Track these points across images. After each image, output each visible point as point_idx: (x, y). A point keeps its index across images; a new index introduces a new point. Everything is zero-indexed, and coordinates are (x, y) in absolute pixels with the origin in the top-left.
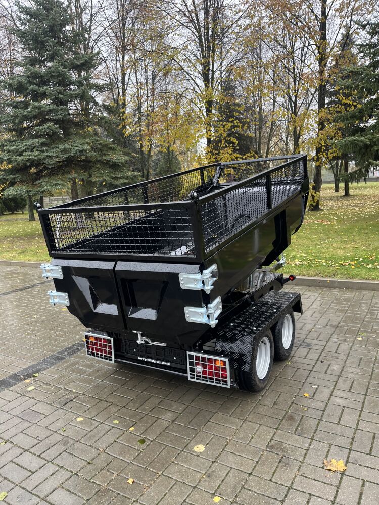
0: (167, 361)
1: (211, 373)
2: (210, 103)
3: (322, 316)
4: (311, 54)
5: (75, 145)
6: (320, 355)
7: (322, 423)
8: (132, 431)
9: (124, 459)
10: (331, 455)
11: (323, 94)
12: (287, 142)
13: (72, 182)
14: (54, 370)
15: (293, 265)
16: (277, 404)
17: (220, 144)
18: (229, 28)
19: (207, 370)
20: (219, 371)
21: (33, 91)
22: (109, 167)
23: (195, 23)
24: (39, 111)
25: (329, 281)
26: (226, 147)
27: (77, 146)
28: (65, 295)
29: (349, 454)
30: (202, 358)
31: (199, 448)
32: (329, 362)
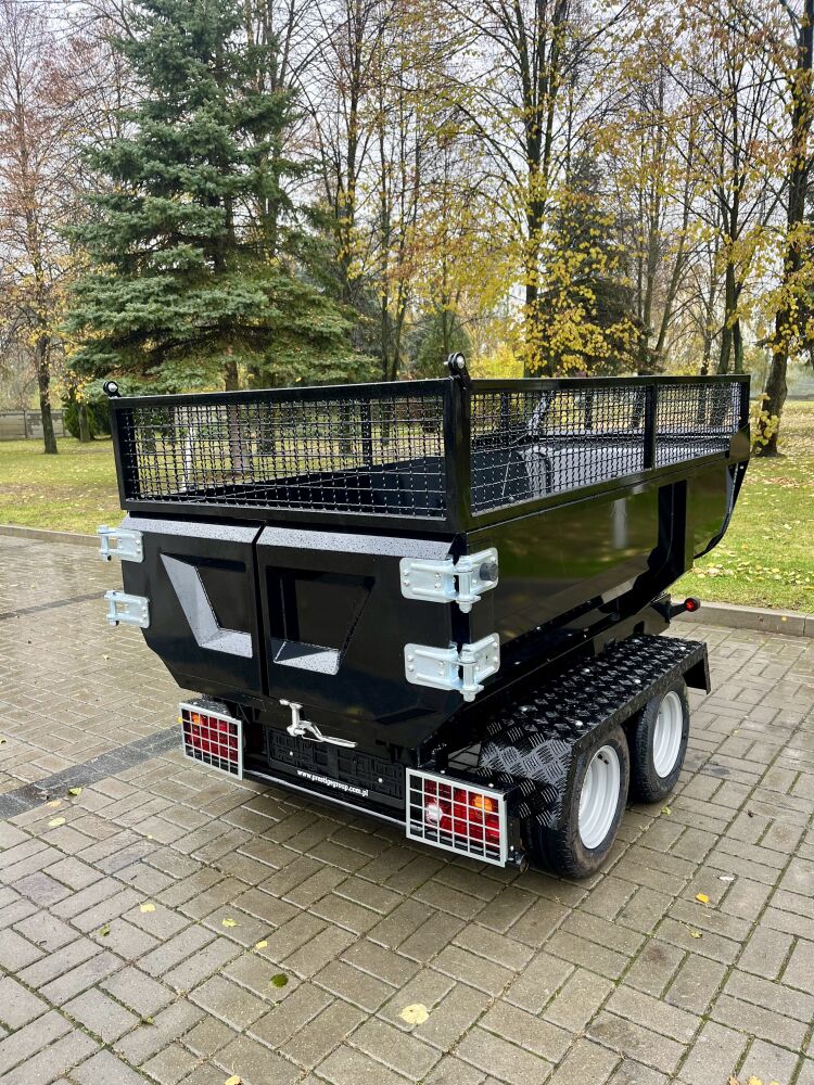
0: (363, 787)
1: (460, 827)
2: (537, 208)
3: (760, 701)
4: (775, 101)
5: (236, 292)
6: (749, 797)
7: (736, 975)
8: (262, 949)
9: (227, 1021)
10: (751, 1066)
11: (800, 191)
12: (711, 301)
13: (226, 373)
14: (118, 783)
15: (702, 576)
16: (625, 916)
17: (554, 301)
18: (590, 40)
19: (453, 817)
20: (481, 822)
21: (154, 173)
22: (309, 343)
23: (513, 28)
24: (164, 216)
25: (784, 619)
26: (569, 307)
27: (239, 295)
28: (141, 602)
29: (799, 1067)
30: (443, 786)
31: (416, 1014)
32: (768, 818)
